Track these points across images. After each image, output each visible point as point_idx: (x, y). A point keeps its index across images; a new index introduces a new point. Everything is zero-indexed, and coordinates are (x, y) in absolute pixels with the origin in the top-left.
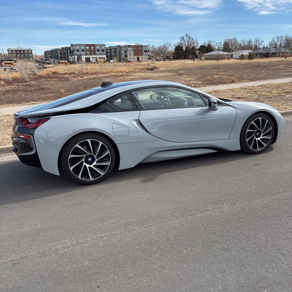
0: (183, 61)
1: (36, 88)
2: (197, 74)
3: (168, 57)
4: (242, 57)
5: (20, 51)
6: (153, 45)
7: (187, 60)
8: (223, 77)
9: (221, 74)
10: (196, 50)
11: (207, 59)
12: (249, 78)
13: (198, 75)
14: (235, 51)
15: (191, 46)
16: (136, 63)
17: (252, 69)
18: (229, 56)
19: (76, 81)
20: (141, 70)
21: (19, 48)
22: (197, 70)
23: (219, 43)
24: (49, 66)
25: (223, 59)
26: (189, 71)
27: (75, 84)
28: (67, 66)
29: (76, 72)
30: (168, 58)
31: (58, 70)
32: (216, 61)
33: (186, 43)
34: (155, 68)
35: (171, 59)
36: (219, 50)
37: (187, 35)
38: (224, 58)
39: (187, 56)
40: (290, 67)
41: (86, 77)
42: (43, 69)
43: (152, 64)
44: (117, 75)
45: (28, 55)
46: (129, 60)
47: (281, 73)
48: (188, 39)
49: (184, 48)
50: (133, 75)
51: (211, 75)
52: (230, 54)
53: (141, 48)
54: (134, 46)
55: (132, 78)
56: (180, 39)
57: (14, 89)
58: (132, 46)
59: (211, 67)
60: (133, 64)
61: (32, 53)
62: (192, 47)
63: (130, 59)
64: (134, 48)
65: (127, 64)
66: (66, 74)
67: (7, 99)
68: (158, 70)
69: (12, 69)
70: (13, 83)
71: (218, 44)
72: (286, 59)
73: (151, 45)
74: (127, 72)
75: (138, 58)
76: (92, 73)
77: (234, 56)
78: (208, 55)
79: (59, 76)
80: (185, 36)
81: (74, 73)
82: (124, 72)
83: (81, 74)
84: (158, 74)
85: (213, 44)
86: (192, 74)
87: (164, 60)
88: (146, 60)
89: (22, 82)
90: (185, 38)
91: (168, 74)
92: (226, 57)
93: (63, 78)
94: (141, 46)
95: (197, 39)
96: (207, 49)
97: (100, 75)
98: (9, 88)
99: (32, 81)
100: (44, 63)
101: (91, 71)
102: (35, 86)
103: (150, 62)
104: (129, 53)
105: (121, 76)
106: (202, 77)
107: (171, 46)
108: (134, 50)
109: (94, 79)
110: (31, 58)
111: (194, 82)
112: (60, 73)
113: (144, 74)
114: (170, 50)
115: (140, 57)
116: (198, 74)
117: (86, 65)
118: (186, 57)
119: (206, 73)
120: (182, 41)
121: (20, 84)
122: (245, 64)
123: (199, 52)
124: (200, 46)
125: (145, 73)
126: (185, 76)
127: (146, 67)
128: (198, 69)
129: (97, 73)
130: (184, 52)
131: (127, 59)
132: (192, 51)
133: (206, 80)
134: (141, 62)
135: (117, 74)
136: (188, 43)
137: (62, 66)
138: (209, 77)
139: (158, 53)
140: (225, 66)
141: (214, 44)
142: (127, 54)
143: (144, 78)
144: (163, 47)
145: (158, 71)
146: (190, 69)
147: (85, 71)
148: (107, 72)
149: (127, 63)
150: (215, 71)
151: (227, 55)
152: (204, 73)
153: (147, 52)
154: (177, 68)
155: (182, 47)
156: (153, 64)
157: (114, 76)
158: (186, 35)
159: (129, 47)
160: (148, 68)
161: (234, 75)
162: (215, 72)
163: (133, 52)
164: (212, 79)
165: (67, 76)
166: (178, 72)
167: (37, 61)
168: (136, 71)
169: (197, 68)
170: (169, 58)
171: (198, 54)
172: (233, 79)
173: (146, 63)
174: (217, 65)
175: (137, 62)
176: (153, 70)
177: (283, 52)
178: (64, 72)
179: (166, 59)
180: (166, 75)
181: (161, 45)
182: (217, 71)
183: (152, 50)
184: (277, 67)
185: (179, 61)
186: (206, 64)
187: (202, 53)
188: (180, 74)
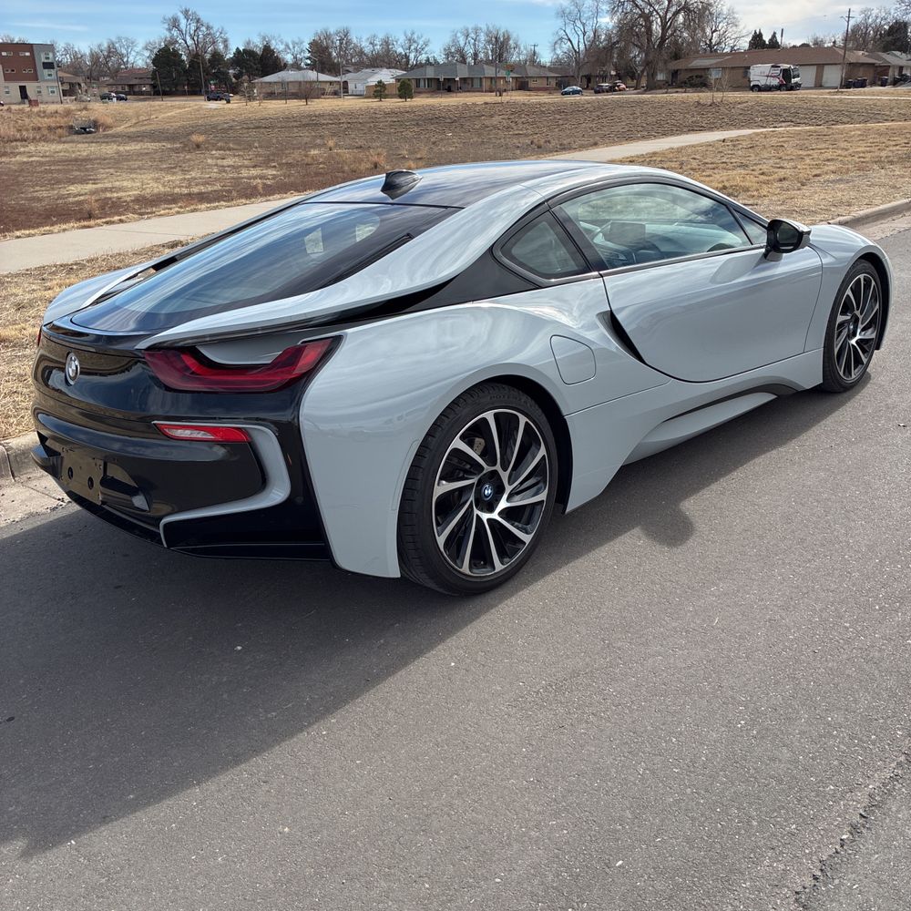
0: (192, 103)
2: (250, 146)
3: (131, 86)
4: (380, 91)
6: (68, 44)
8: (336, 155)
9: (331, 143)
10: (226, 65)
11: (271, 96)
12: (419, 156)
13: (256, 147)
14: (352, 71)
15: (206, 52)
16: (21, 107)
17: (416, 129)
18: (337, 87)
20: (45, 132)
22: (248, 133)
23: (294, 43)
25: (318, 98)
26: (223, 136)
30: (133, 91)
32: (303, 102)
33: (190, 42)
34: (96, 124)
35: (147, 93)
36: (296, 66)
38: (323, 94)
39: (198, 84)
40: (520, 121)
43: (80, 110)
47: (499, 141)
48: (193, 28)
49: (185, 58)
50: (22, 149)
51: (299, 148)
52: (338, 79)
53: (28, 54)
55: (24, 163)
56: (166, 26)
59: (288, 122)
62: (213, 55)
64: (4, 54)
68: (111, 132)
71: (291, 46)
72: (499, 99)
75: (23, 90)
77: (351, 86)
78: (270, 83)
80: (181, 16)
84: (115, 147)
85: (277, 46)
86: (235, 147)
87: (122, 99)
88: (57, 96)
90: (183, 22)
91: (151, 146)
92: (329, 89)
94: (30, 47)
95: (223, 29)
96: (261, 62)
103: (70, 104)
106: (271, 155)
107: (137, 49)
108: (4, 62)
113: (61, 147)
114: (135, 63)
115: (31, 88)
116: (256, 144)
118: (198, 89)
119: (278, 142)
120: (175, 33)
122: (393, 113)
123: (235, 71)
125: (64, 143)
126: (214, 152)
127: (63, 122)
128: (249, 128)
130: (186, 71)
132: (213, 68)
133: (289, 165)
134: (35, 103)
136: (196, 38)
138: (298, 156)
139: (95, 74)
140: (335, 118)
141: (281, 47)
143: (71, 161)
145: (113, 136)
146: (225, 131)
150: (306, 136)
151: (331, 83)
152: (274, 141)
153: (53, 68)
154: (179, 124)
155: (176, 54)
156: (84, 112)
158: (186, 13)
160: (71, 127)
161: (370, 147)
162: (307, 140)
164: (308, 160)
166: (185, 140)
168: (28, 138)
169: (245, 126)
170: (136, 89)
171: (234, 80)
172: (374, 159)
173: (59, 107)
174: (310, 116)
175: (20, 104)
176: (90, 132)
177: (491, 78)
179: (127, 94)
180: (146, 151)
181: (99, 46)
182: (314, 134)
183: (67, 60)
184: (487, 123)
185: (177, 103)
186: (272, 112)
187: (249, 77)
188: (195, 147)
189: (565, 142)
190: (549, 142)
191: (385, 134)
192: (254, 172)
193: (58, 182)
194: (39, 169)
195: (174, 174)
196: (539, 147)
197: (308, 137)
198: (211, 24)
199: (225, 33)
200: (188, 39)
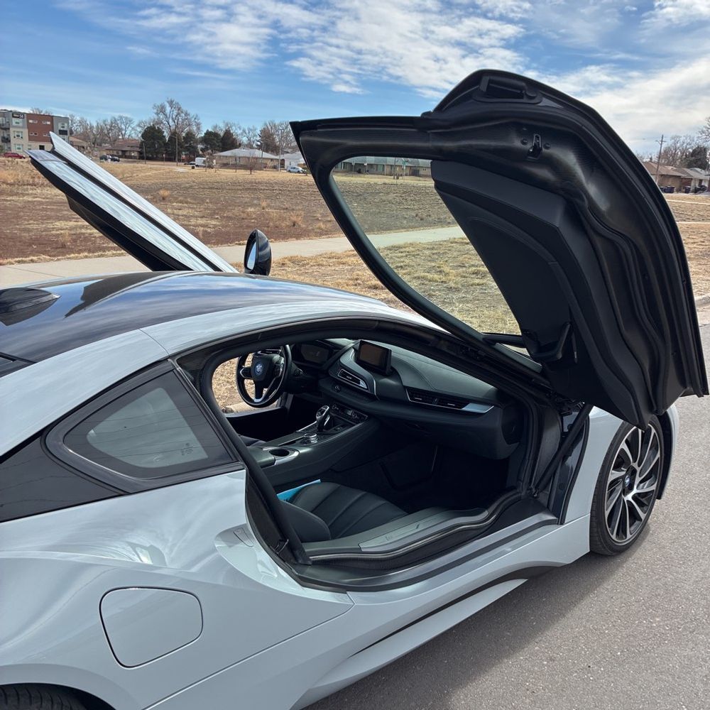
0: (166, 167)
2: (203, 201)
3: (124, 152)
6: (82, 119)
7: (175, 163)
8: (268, 213)
9: (264, 204)
10: (197, 142)
11: (225, 166)
12: (329, 219)
13: (207, 203)
14: (288, 152)
15: (183, 131)
18: (276, 163)
22: (203, 191)
23: (249, 130)
25: (262, 170)
26: (184, 193)
30: (125, 155)
32: (248, 172)
33: (171, 123)
35: (135, 157)
36: (250, 146)
38: (265, 167)
39: (173, 154)
40: (410, 198)
46: (14, 150)
48: (175, 114)
49: (166, 134)
50: (31, 192)
51: (239, 206)
52: (277, 157)
53: (49, 123)
54: (30, 116)
55: (29, 201)
56: (155, 111)
58: (23, 114)
59: (235, 186)
62: (187, 134)
63: (19, 149)
64: (31, 121)
65: (9, 162)
71: (247, 132)
72: (395, 181)
73: (78, 118)
74: (11, 184)
75: (42, 148)
77: (287, 163)
78: (227, 157)
80: (167, 105)
82: (4, 183)
85: (236, 131)
86: (192, 201)
87: (115, 160)
90: (168, 109)
92: (270, 164)
94: (51, 118)
95: (197, 116)
96: (222, 142)
104: (16, 134)
106: (217, 209)
107: (133, 126)
108: (30, 127)
114: (129, 136)
116: (208, 201)
118: (173, 157)
119: (225, 200)
120: (161, 116)
123: (202, 146)
124: (206, 134)
126: (175, 204)
128: (204, 188)
130: (166, 144)
131: (10, 148)
132: (187, 143)
133: (229, 218)
136: (176, 121)
138: (236, 211)
139: (98, 141)
140: (270, 185)
141: (239, 132)
142: (9, 135)
144: (111, 126)
146: (187, 189)
149: (10, 159)
150: (246, 197)
151: (272, 160)
152: (222, 199)
153: (66, 134)
154: (153, 182)
155: (160, 132)
158: (171, 103)
159: (13, 117)
161: (293, 210)
162: (247, 200)
163: (26, 131)
164: (243, 215)
166: (155, 194)
168: (38, 184)
169: (202, 186)
170: (127, 154)
171: (201, 152)
172: (294, 219)
174: (251, 183)
177: (391, 166)
179: (120, 157)
181: (104, 121)
182: (253, 196)
183: (80, 130)
184: (384, 198)
185: (155, 166)
186: (223, 177)
187: (212, 151)
188: (161, 199)
189: (442, 217)
190: (430, 216)
192: (200, 221)
193: (49, 218)
196: (422, 219)
197: (248, 198)
198: (188, 112)
199: (198, 120)
200: (171, 121)
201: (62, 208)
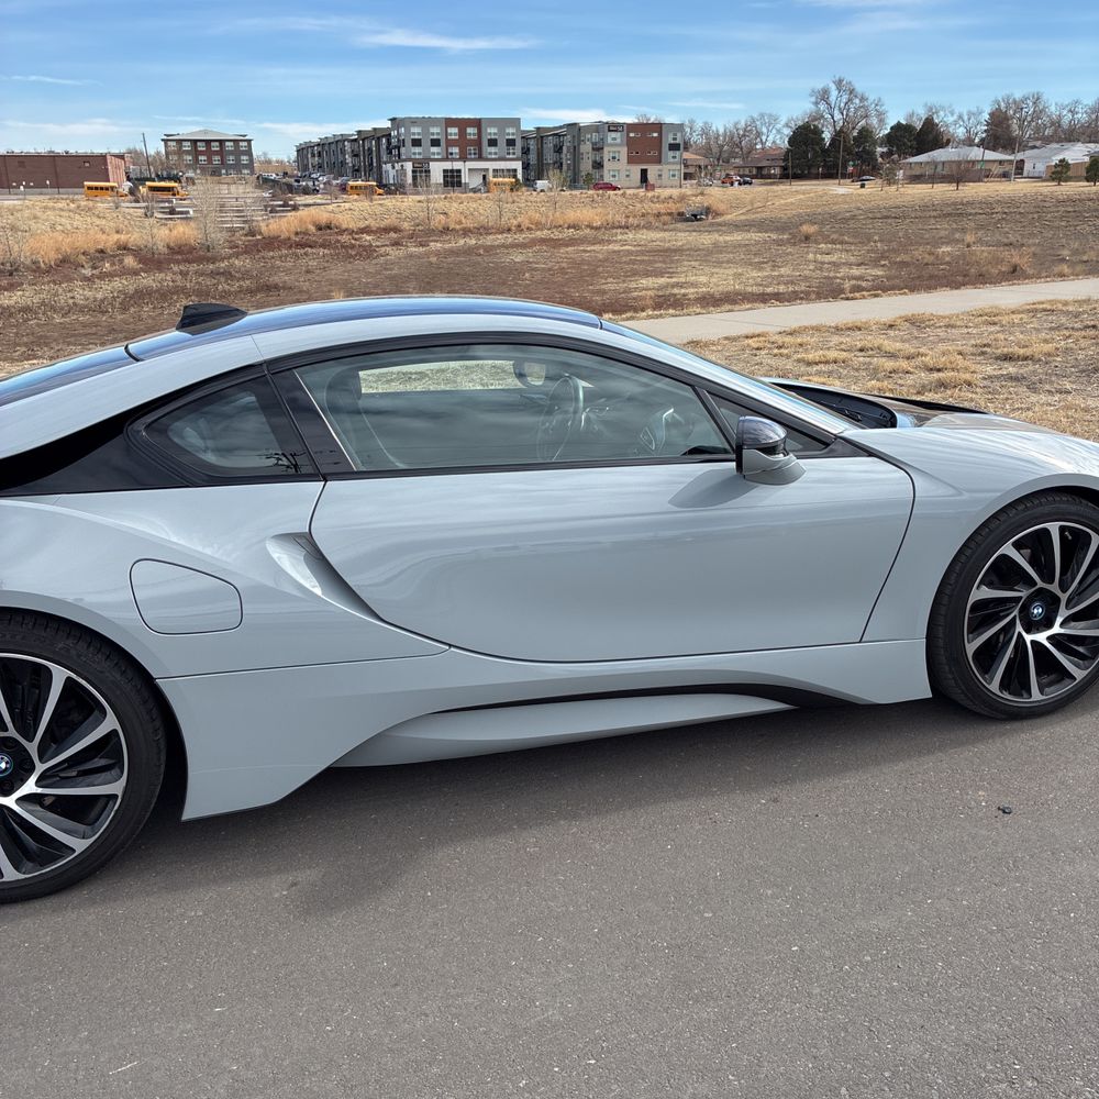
0: (820, 188)
1: (248, 282)
2: (869, 239)
3: (760, 169)
4: (1061, 172)
5: (208, 142)
6: (706, 123)
7: (837, 181)
8: (972, 254)
9: (969, 238)
10: (874, 143)
11: (916, 179)
12: (1085, 258)
13: (875, 241)
14: (1034, 147)
15: (854, 128)
16: (635, 191)
18: (1007, 168)
19: (400, 259)
20: (651, 219)
21: (206, 132)
22: (872, 223)
23: (970, 114)
24: (309, 199)
25: (980, 180)
26: (839, 227)
27: (391, 269)
28: (371, 200)
29: (406, 225)
30: (761, 174)
31: (339, 216)
32: (953, 187)
33: (837, 116)
34: (708, 211)
35: (774, 176)
36: (969, 142)
37: (840, 81)
38: (988, 177)
39: (835, 166)
41: (439, 245)
42: (283, 211)
43: (696, 196)
44: (559, 240)
45: (238, 160)
46: (607, 179)
48: (844, 100)
49: (827, 136)
50: (620, 237)
51: (928, 244)
52: (1011, 158)
53: (655, 135)
54: (631, 127)
55: (614, 252)
56: (813, 99)
57: (168, 286)
58: (622, 125)
59: (927, 211)
60: (624, 195)
61: (249, 153)
62: (860, 132)
63: (614, 176)
64: (632, 135)
65: (598, 195)
66: (366, 230)
67: (132, 326)
68: (719, 220)
69: (172, 211)
70: (169, 261)
71: (966, 118)
73: (699, 125)
74: (597, 228)
75: (644, 173)
76: (464, 229)
77: (1027, 167)
78: (920, 163)
79: (339, 238)
80: (833, 87)
81: (396, 230)
82: (588, 226)
83: (423, 234)
84: (715, 236)
85: (945, 120)
86: (851, 240)
87: (745, 183)
88: (676, 181)
89: (200, 260)
90: (834, 93)
91: (755, 236)
92: (996, 169)
93: (353, 246)
94: (659, 127)
95: (879, 100)
96: (920, 138)
97: (491, 237)
98: (148, 281)
99: (237, 255)
100: (290, 188)
101: (460, 223)
102: (246, 275)
103: (689, 188)
104: (611, 155)
105: (571, 242)
106: (888, 251)
107: (778, 126)
108: (630, 143)
109: (469, 251)
110: (246, 171)
111: (856, 272)
112: (344, 226)
113: (660, 235)
114: (774, 142)
115: (653, 171)
116: (876, 238)
117: (445, 198)
118: (834, 171)
119: (906, 236)
120: (822, 107)
121: (194, 267)
122: (1071, 200)
123: (885, 150)
124: (892, 128)
125: (665, 230)
126: (821, 246)
127: (674, 208)
128: (875, 218)
129: (483, 230)
130: (825, 152)
131: (602, 176)
132: (858, 147)
133: (904, 264)
134: (653, 187)
135: (556, 235)
136: (845, 112)
137: (356, 200)
138: (919, 253)
139: (725, 155)
140: (987, 206)
141: (950, 119)
142: (602, 158)
143: (661, 251)
144: (745, 130)
145: (720, 224)
146: (845, 220)
147: (438, 221)
148: (519, 226)
149: (601, 192)
150: (943, 228)
151: (1001, 162)
153: (679, 150)
154: (794, 212)
155: (818, 132)
156: (700, 197)
157: (543, 241)
158: (839, 83)
159: (610, 131)
160: (681, 214)
161: (1023, 245)
162: (943, 233)
163: (624, 150)
164: (930, 259)
165: (368, 238)
166: (796, 231)
167: (266, 180)
168: (632, 225)
169: (870, 215)
170: (765, 172)
171: (880, 160)
172: (1016, 260)
173: (675, 192)
174: (955, 204)
175: (638, 188)
176: (701, 219)
178: (362, 225)
179: (756, 177)
180: (747, 242)
181: (736, 124)
182: (955, 226)
183: (702, 141)
185: (803, 187)
186: (909, 198)
187: (900, 156)
188: (803, 238)
191: (1051, 228)
193: (635, 273)
194: (624, 259)
195: (761, 269)
197: (946, 230)
198: (866, 95)
199: (883, 105)
200: (836, 113)
201: (656, 258)
